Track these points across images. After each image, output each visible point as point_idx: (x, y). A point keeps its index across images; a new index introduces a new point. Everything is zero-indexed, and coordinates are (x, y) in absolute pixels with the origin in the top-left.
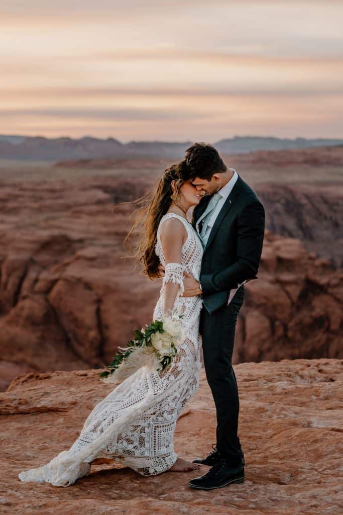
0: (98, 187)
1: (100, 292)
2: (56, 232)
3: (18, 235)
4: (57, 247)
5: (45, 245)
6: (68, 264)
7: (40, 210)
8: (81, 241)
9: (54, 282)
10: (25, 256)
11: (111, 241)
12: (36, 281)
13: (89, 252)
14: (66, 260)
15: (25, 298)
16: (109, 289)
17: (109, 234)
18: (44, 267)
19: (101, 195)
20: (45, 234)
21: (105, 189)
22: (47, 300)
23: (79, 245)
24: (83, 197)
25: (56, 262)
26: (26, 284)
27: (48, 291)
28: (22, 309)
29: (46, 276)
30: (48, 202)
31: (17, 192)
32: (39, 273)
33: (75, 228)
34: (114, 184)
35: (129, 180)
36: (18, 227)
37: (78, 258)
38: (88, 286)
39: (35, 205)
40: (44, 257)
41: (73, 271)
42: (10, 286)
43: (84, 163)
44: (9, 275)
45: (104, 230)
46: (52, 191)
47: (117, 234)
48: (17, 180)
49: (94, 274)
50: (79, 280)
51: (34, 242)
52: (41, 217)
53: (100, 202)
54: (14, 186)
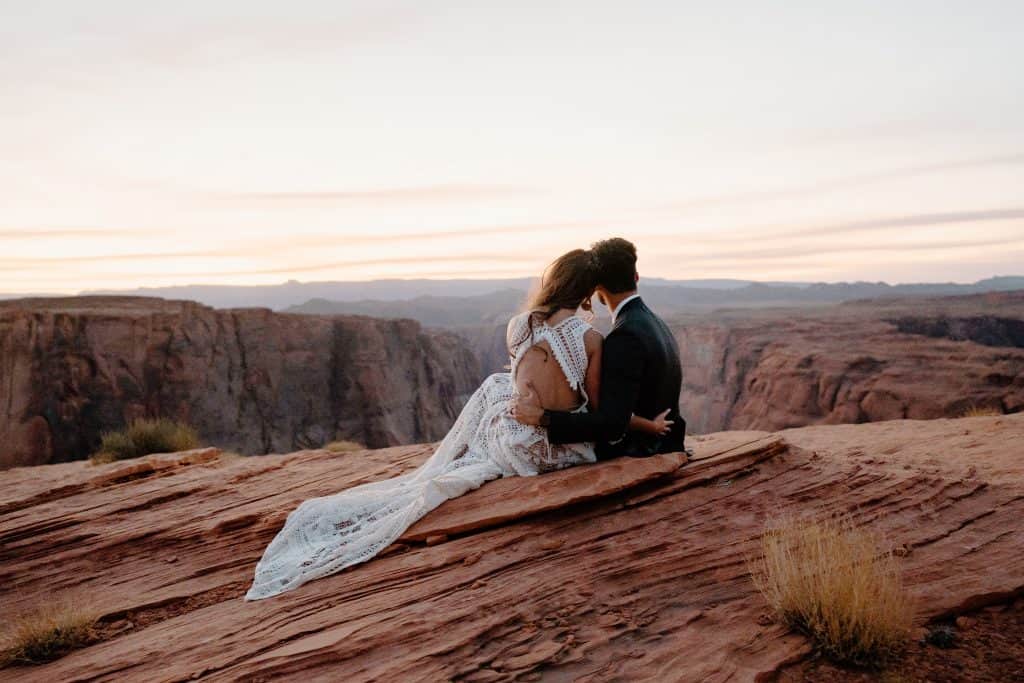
0: (884, 321)
1: (906, 402)
2: (864, 356)
3: (831, 357)
4: (863, 367)
5: (854, 366)
6: (875, 380)
7: (842, 338)
8: (884, 362)
9: (865, 394)
10: (837, 373)
11: (909, 363)
12: (849, 392)
13: (895, 370)
14: (874, 377)
15: (841, 404)
16: (913, 400)
17: (908, 357)
18: (855, 381)
19: (889, 327)
20: (855, 357)
21: (891, 321)
22: (859, 406)
23: (882, 365)
24: (875, 328)
25: (863, 379)
26: (840, 395)
27: (860, 399)
28: (838, 413)
29: (857, 389)
30: (848, 332)
31: (820, 325)
32: (851, 386)
33: (878, 352)
34: (898, 318)
35: (910, 313)
36: (831, 351)
37: (885, 375)
38: (895, 397)
39: (838, 335)
40: (854, 374)
41: (882, 385)
42: (827, 396)
43: (867, 302)
44: (826, 387)
45: (903, 353)
46: (849, 324)
47: (914, 357)
48: (810, 316)
49: (902, 388)
50: (887, 393)
51: (846, 362)
52: (845, 343)
53: (890, 332)
54: (813, 320)
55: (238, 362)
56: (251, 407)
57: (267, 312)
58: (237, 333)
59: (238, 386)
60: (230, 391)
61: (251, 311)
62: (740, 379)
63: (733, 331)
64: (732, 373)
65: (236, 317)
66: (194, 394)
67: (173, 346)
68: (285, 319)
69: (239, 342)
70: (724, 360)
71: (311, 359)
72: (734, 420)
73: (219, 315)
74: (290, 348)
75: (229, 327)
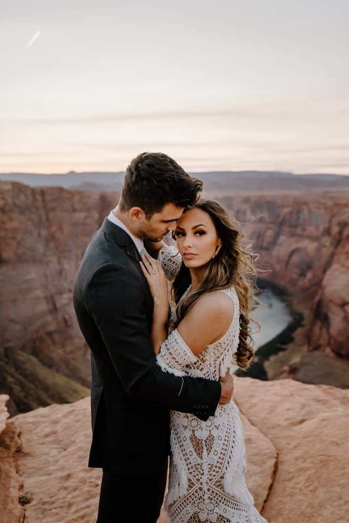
55: (44, 218)
56: (52, 244)
57: (61, 189)
58: (44, 201)
59: (44, 233)
60: (39, 235)
61: (51, 188)
62: (340, 233)
63: (336, 205)
64: (335, 230)
65: (43, 192)
66: (19, 236)
67: (7, 209)
68: (71, 194)
69: (45, 207)
70: (330, 222)
71: (86, 218)
72: (336, 258)
73: (33, 191)
74: (74, 210)
75: (39, 198)
